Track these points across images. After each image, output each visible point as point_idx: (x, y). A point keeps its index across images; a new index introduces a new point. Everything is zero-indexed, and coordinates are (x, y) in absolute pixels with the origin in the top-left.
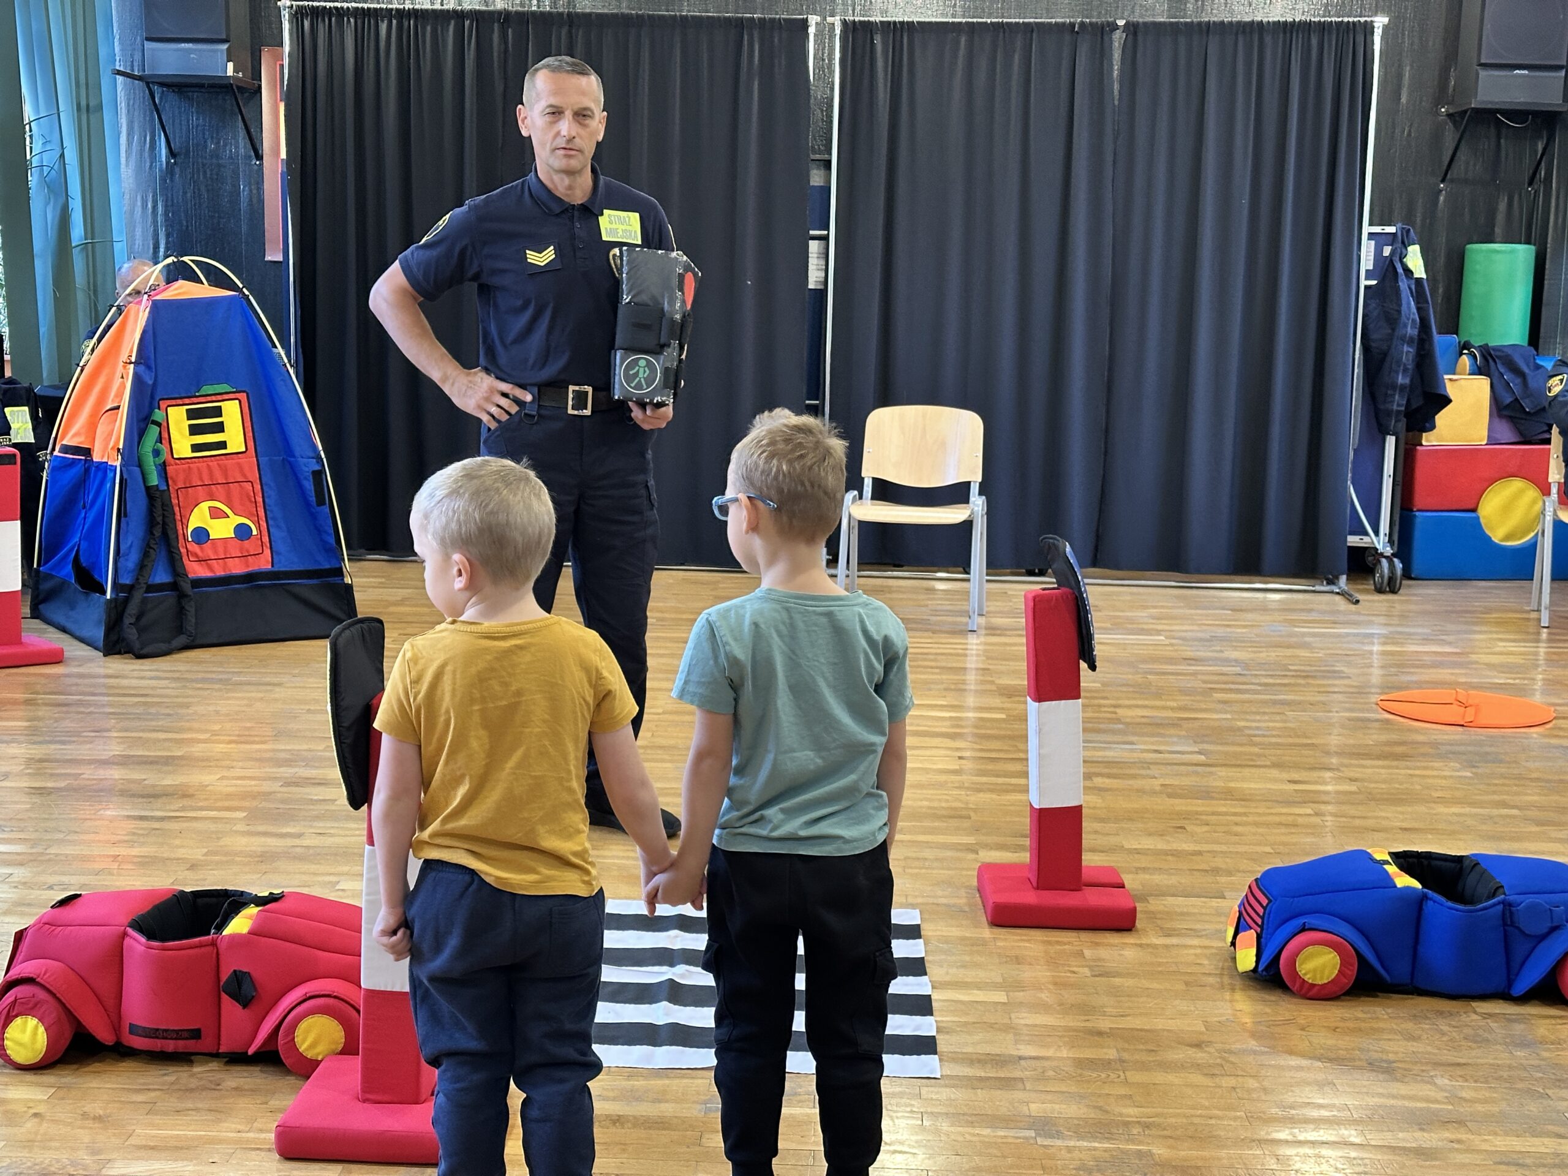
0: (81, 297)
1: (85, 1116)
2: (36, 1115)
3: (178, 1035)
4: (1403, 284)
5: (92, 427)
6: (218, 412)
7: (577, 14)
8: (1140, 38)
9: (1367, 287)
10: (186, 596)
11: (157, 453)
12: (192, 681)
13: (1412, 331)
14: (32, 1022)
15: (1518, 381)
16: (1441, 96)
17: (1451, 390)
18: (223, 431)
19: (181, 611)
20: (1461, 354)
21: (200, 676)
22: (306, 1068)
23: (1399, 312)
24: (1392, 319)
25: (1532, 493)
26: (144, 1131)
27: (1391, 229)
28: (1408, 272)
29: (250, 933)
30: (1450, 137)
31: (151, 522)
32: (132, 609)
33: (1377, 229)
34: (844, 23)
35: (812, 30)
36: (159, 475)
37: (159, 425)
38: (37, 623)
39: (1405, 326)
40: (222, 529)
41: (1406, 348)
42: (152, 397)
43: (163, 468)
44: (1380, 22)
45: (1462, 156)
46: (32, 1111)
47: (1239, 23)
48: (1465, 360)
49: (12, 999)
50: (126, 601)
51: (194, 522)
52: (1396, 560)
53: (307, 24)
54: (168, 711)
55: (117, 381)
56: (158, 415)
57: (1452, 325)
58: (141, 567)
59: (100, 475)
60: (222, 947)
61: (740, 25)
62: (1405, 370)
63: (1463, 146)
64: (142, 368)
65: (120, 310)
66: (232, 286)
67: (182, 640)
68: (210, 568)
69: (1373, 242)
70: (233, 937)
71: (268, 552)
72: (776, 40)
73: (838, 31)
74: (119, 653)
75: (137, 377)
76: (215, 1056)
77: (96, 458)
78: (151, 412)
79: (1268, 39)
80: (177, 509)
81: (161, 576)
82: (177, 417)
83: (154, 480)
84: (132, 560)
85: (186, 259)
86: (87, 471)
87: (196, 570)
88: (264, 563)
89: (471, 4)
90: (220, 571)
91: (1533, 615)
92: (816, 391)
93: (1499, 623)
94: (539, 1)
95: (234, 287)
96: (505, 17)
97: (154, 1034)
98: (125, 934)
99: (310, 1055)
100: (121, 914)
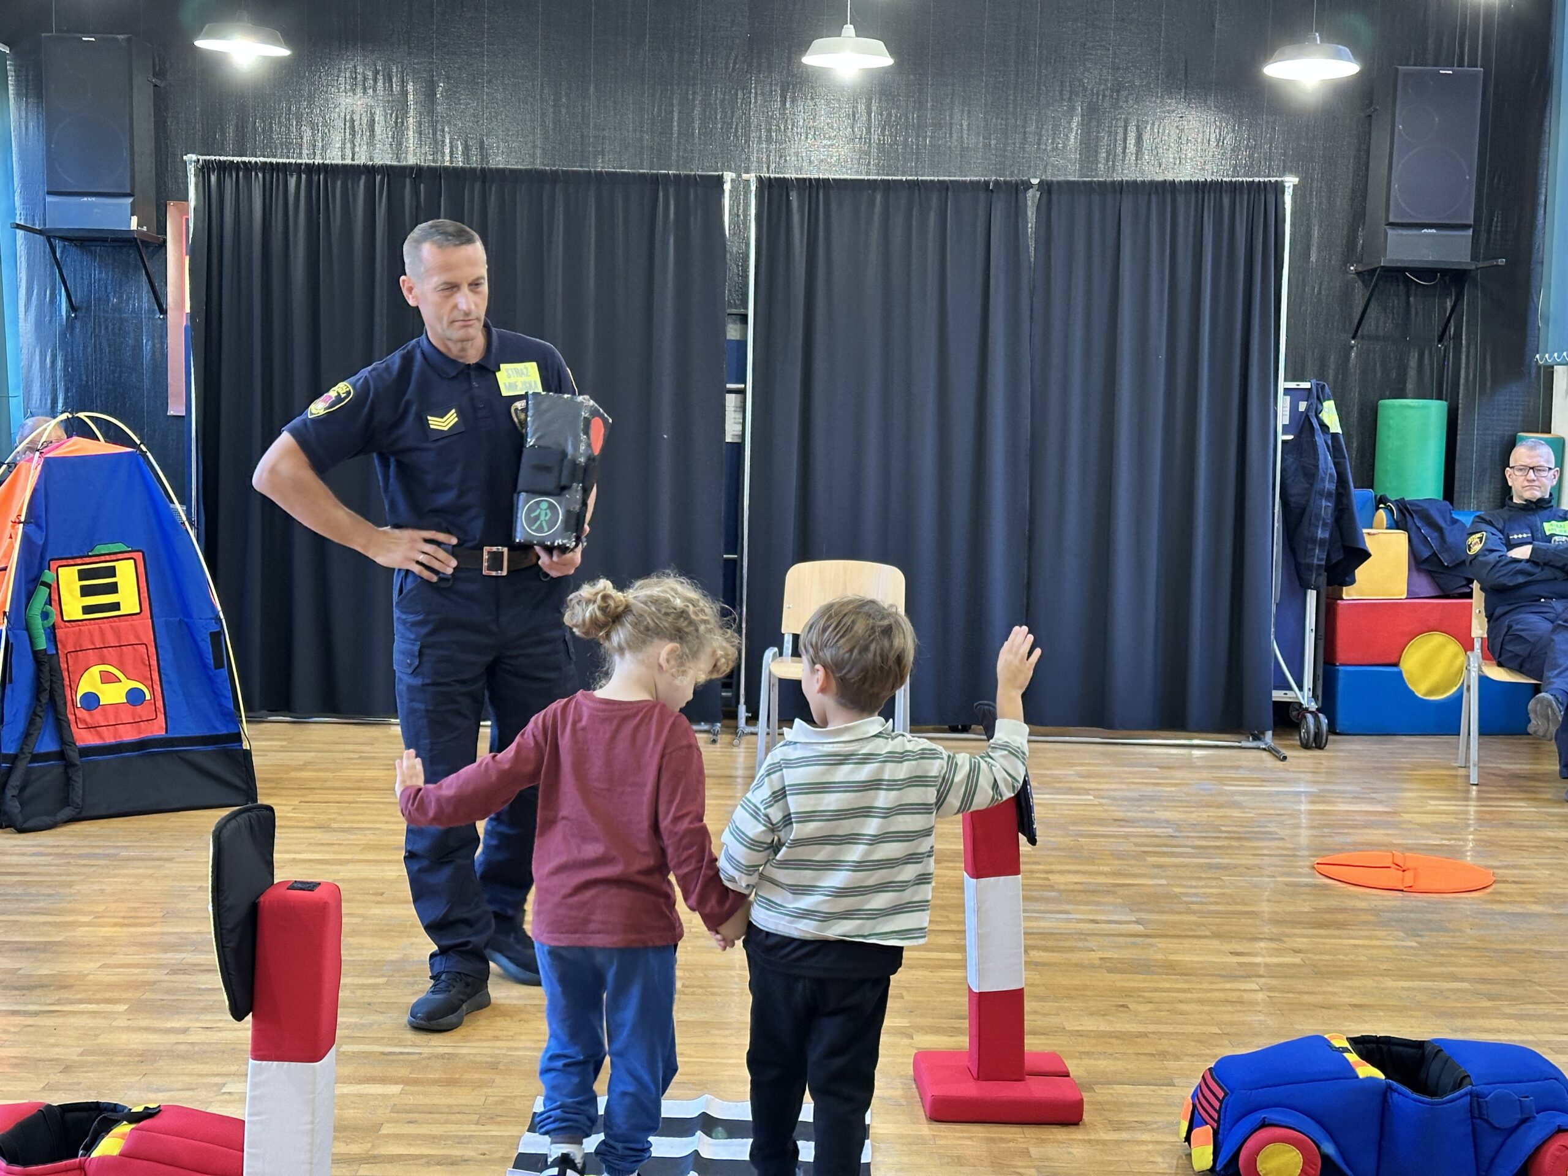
4: (1320, 439)
6: (111, 572)
7: (490, 170)
8: (1054, 197)
9: (1284, 442)
10: (74, 765)
11: (45, 615)
12: (76, 857)
13: (1330, 486)
15: (1436, 535)
16: (1350, 253)
17: (1370, 544)
18: (116, 592)
19: (68, 782)
20: (1378, 508)
21: (86, 851)
23: (1317, 466)
24: (1310, 473)
25: (1453, 647)
27: (1306, 385)
28: (1324, 427)
29: (122, 1155)
30: (1359, 294)
31: (38, 688)
32: (15, 780)
33: (1292, 385)
34: (760, 180)
35: (727, 187)
36: (48, 639)
37: (49, 586)
39: (1323, 480)
40: (113, 694)
41: (1324, 503)
42: (42, 557)
43: (52, 632)
44: (1290, 181)
45: (1372, 313)
47: (1151, 182)
48: (1382, 514)
50: (10, 771)
51: (84, 688)
52: (1320, 715)
53: (213, 178)
54: (51, 891)
55: (6, 542)
56: (48, 576)
57: (1367, 479)
58: (26, 735)
60: (91, 1169)
61: (655, 180)
62: (1325, 525)
63: (1373, 305)
64: (33, 527)
66: (129, 442)
67: (68, 812)
68: (101, 736)
69: (1288, 398)
70: (103, 1159)
71: (161, 717)
72: (692, 197)
73: (753, 188)
74: (1, 827)
75: (26, 539)
78: (40, 573)
79: (1181, 199)
80: (65, 674)
81: (47, 745)
82: (68, 578)
83: (42, 644)
84: (15, 729)
85: (82, 415)
87: (84, 738)
88: (157, 729)
89: (383, 157)
90: (110, 738)
91: (1462, 772)
92: (733, 542)
93: (1428, 780)
94: (452, 156)
95: (132, 444)
96: (417, 173)
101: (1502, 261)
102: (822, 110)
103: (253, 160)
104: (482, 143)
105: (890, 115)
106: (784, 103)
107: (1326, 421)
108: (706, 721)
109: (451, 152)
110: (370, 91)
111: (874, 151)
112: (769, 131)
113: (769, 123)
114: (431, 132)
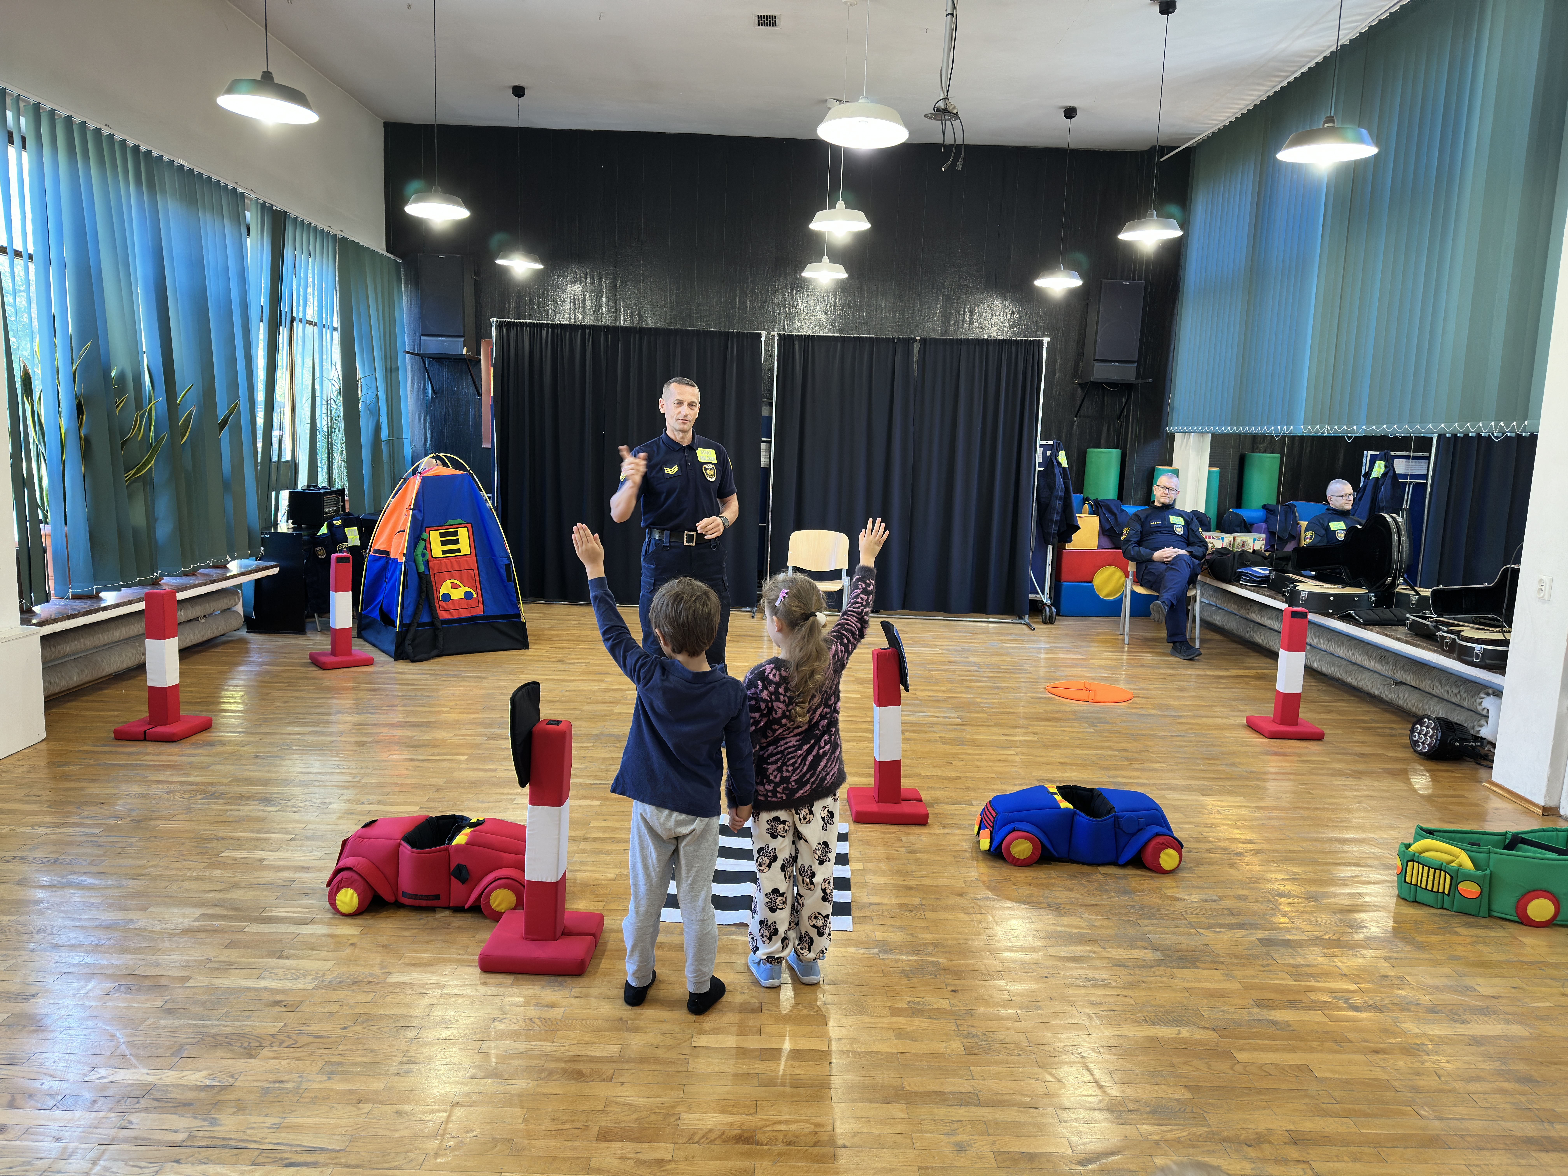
0: (386, 467)
1: (378, 945)
2: (352, 944)
3: (428, 898)
4: (1057, 470)
5: (390, 540)
6: (456, 533)
7: (644, 328)
8: (927, 346)
9: (1039, 471)
10: (438, 629)
11: (423, 555)
12: (439, 675)
13: (1061, 492)
14: (350, 891)
15: (1113, 518)
16: (1075, 375)
17: (1080, 522)
18: (458, 543)
19: (435, 637)
20: (1085, 504)
21: (444, 673)
22: (496, 916)
24: (1051, 487)
25: (1119, 575)
26: (410, 955)
27: (1051, 443)
28: (1059, 464)
29: (467, 843)
30: (1079, 394)
31: (420, 591)
32: (410, 636)
33: (1044, 442)
34: (779, 335)
35: (763, 338)
36: (425, 566)
37: (425, 540)
38: (361, 642)
39: (1058, 490)
40: (457, 594)
42: (422, 526)
43: (427, 563)
44: (1046, 340)
45: (1085, 404)
46: (351, 941)
47: (977, 339)
48: (1087, 507)
49: (339, 879)
50: (407, 631)
51: (443, 591)
52: (1052, 607)
53: (505, 330)
54: (428, 694)
55: (403, 518)
56: (425, 536)
57: (1080, 489)
58: (415, 614)
59: (394, 565)
60: (451, 851)
61: (727, 335)
62: (1058, 513)
63: (1086, 400)
64: (416, 511)
65: (406, 480)
66: (464, 469)
67: (435, 652)
68: (451, 614)
69: (1042, 449)
70: (458, 845)
71: (481, 605)
72: (745, 343)
73: (776, 339)
74: (402, 659)
75: (413, 516)
76: (447, 908)
77: (392, 556)
78: (421, 534)
79: (991, 348)
80: (434, 584)
81: (425, 619)
82: (435, 537)
83: (422, 569)
84: (410, 611)
85: (441, 455)
86: (387, 562)
87: (444, 615)
88: (479, 611)
89: (589, 321)
90: (456, 616)
91: (1121, 637)
92: (764, 519)
93: (1104, 641)
94: (624, 320)
95: (466, 470)
96: (607, 329)
97: (415, 897)
98: (400, 844)
99: (497, 909)
100: (398, 832)
101: (1151, 381)
102: (812, 298)
103: (525, 321)
104: (639, 312)
105: (846, 301)
106: (792, 294)
108: (750, 607)
109: (624, 317)
110: (584, 284)
111: (837, 318)
112: (785, 307)
113: (784, 303)
114: (614, 306)
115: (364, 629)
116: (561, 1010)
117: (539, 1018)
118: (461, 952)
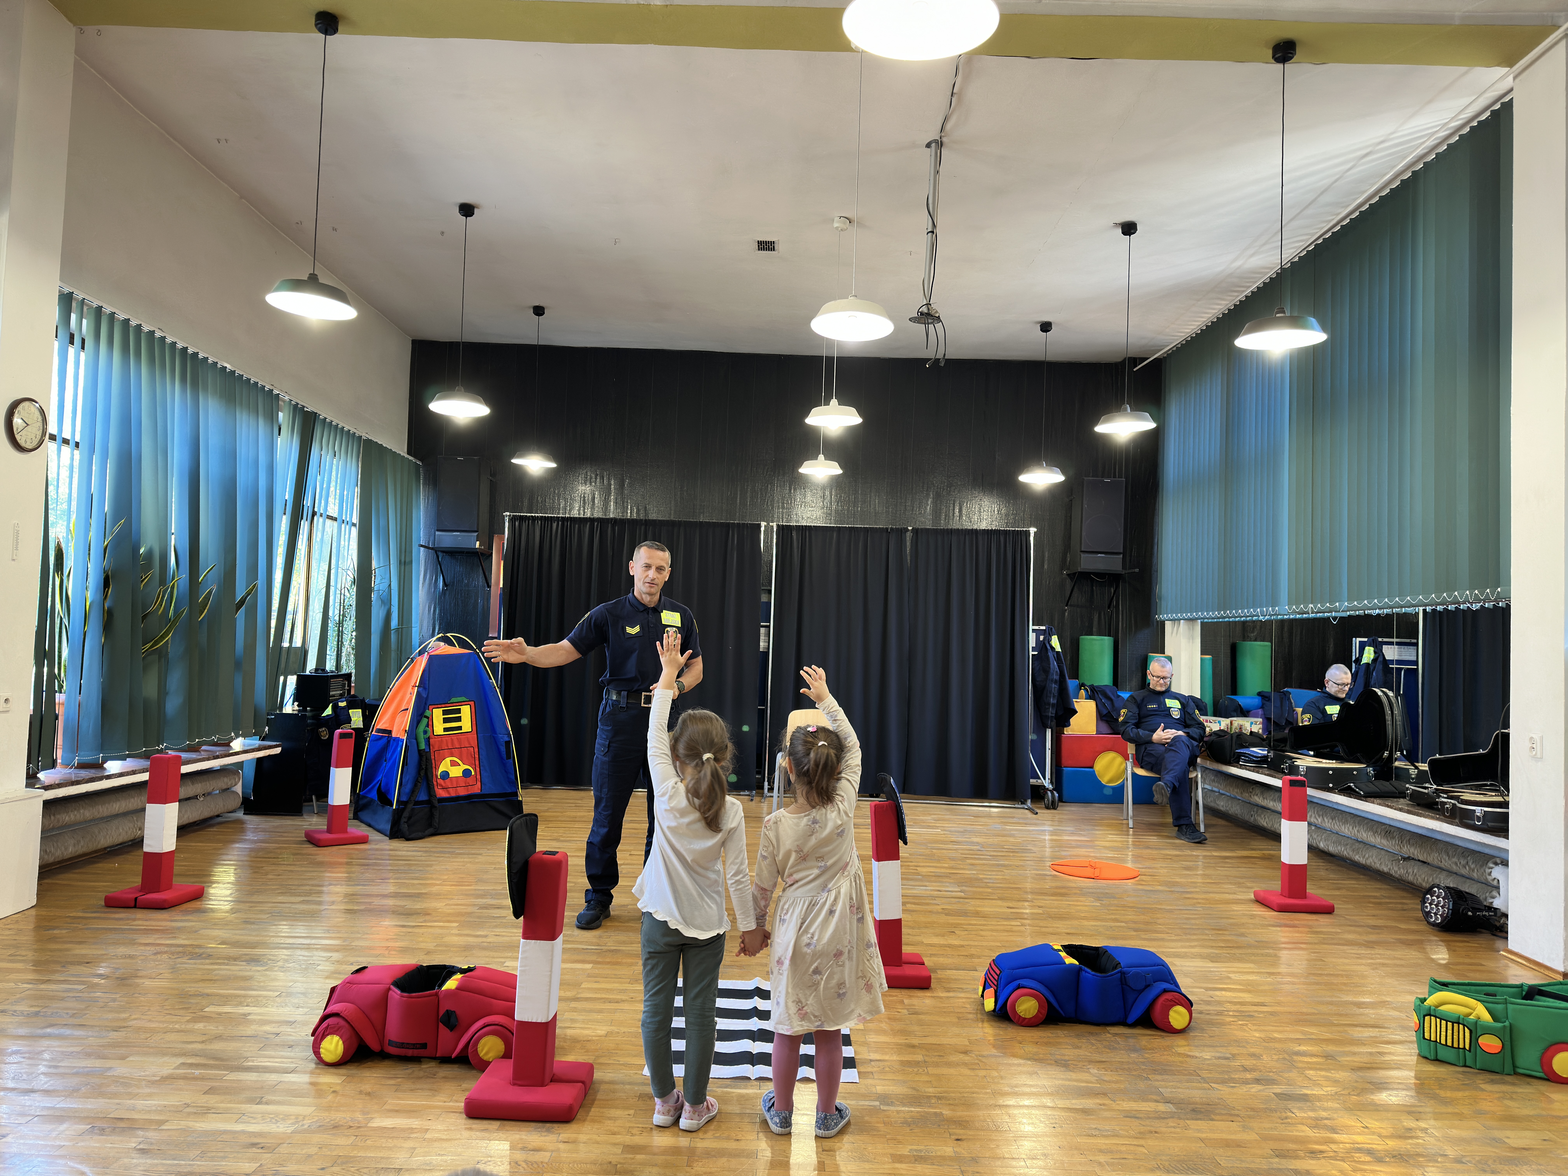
0: (393, 655)
1: (361, 1092)
2: (334, 1092)
3: (414, 1046)
4: (1050, 654)
5: (393, 719)
6: (459, 711)
7: (648, 521)
8: (919, 536)
9: (1033, 655)
10: (436, 807)
11: (425, 732)
12: (434, 852)
13: (1056, 677)
14: (336, 1038)
15: (1109, 702)
16: (1063, 565)
17: (1077, 706)
18: (460, 721)
19: (431, 816)
20: (1081, 689)
21: (438, 850)
22: (483, 1066)
24: (1046, 671)
25: (1120, 759)
26: (393, 1102)
27: (1044, 628)
28: (1053, 648)
29: (457, 988)
30: (1069, 584)
31: (419, 767)
32: (406, 814)
33: (1036, 627)
34: (778, 526)
35: (763, 529)
36: (426, 744)
37: (428, 718)
38: (356, 822)
39: (1053, 674)
40: (456, 772)
42: (426, 704)
43: (428, 740)
44: (1033, 530)
45: (1075, 594)
46: (332, 1089)
47: (966, 529)
48: (1083, 692)
49: (326, 1025)
50: (404, 809)
51: (442, 769)
52: (1055, 792)
53: (517, 524)
54: (421, 868)
55: (408, 696)
56: (428, 713)
57: (1075, 675)
58: (413, 791)
59: (395, 744)
60: (441, 996)
61: (728, 526)
62: (1054, 696)
63: (1076, 589)
64: (421, 689)
65: (412, 660)
66: (471, 648)
67: (431, 830)
68: (449, 793)
69: (1035, 634)
70: (447, 991)
71: (479, 783)
72: (745, 533)
73: (775, 530)
74: (397, 838)
75: (419, 694)
76: (433, 1058)
77: (394, 735)
78: (424, 711)
79: (980, 538)
80: (433, 761)
81: (423, 797)
82: (437, 714)
83: (423, 746)
84: (408, 788)
85: (448, 635)
86: (389, 742)
87: (441, 793)
88: (476, 789)
89: (598, 514)
90: (453, 794)
91: (1125, 822)
92: (763, 701)
93: (1108, 825)
94: (631, 513)
96: (614, 521)
97: (402, 1045)
98: (389, 989)
99: (485, 1058)
100: (388, 979)
101: (1137, 571)
102: (809, 494)
103: (537, 515)
104: (646, 507)
105: (841, 497)
106: (790, 490)
107: (1053, 645)
109: (631, 512)
110: (593, 484)
111: (833, 513)
112: (783, 503)
113: (783, 499)
114: (621, 503)
115: (359, 811)
116: (548, 1154)
117: (525, 1161)
118: (445, 1099)
